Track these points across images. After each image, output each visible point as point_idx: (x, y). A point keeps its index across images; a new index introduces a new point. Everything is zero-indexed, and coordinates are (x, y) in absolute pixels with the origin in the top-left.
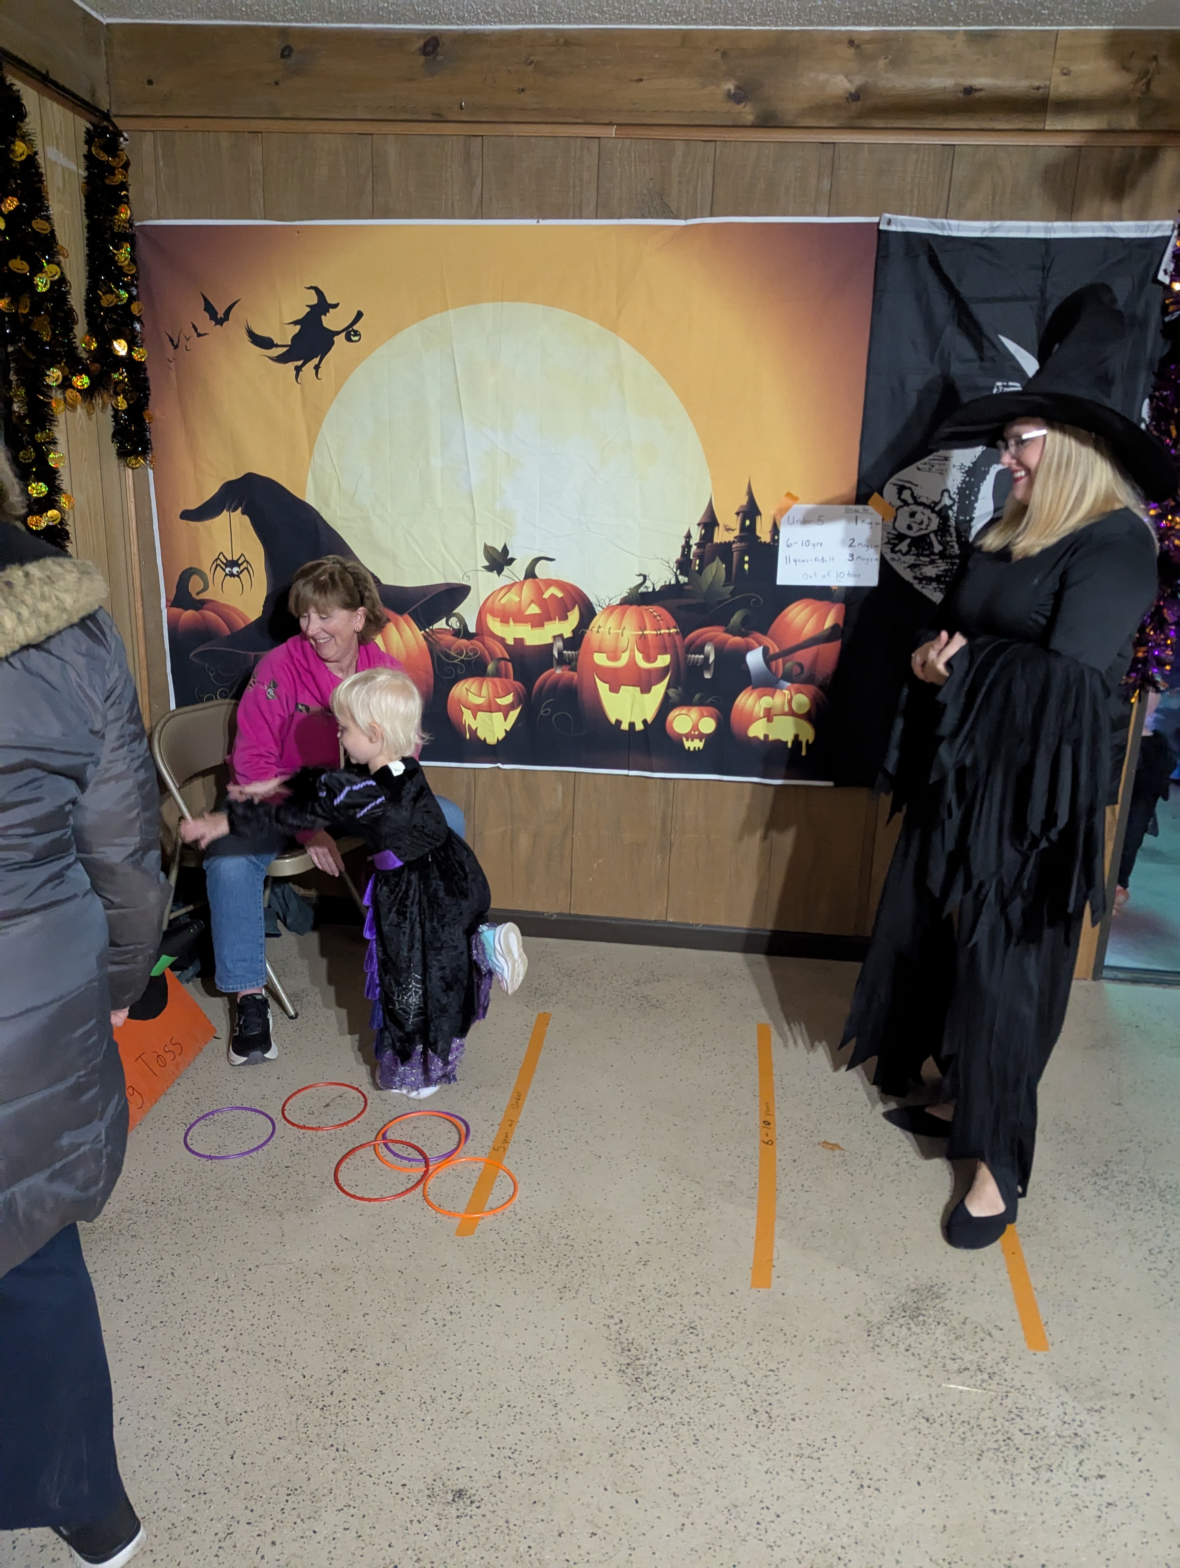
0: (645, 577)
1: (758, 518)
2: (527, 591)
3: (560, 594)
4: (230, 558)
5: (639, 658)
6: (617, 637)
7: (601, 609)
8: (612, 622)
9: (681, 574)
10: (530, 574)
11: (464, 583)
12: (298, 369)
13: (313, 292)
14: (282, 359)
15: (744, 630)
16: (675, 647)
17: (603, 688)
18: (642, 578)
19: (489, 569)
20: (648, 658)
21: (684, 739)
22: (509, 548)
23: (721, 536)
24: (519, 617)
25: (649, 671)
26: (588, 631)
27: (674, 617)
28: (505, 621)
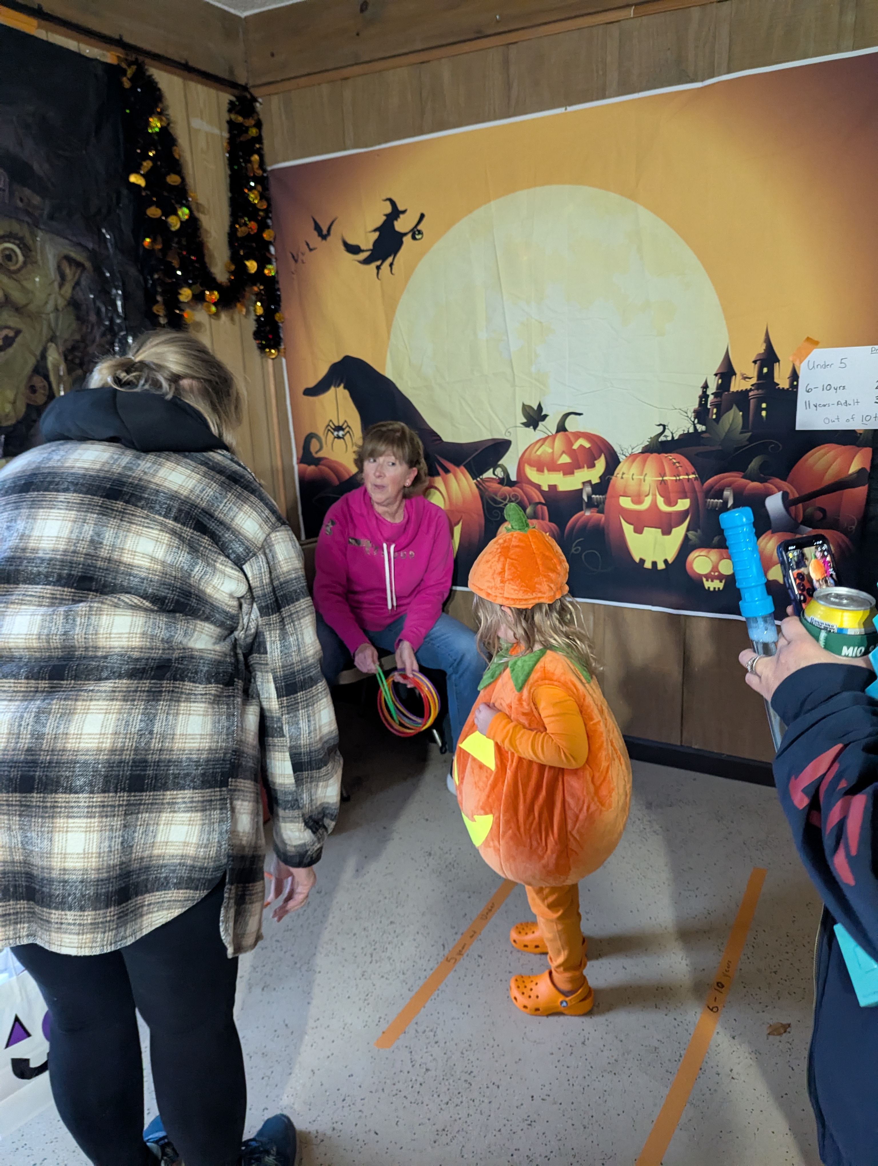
0: (664, 426)
1: (776, 365)
2: (559, 443)
3: (587, 445)
4: (337, 424)
5: (660, 501)
6: (640, 482)
7: (624, 457)
8: (634, 469)
9: (699, 423)
10: (561, 428)
11: (506, 438)
12: (378, 268)
13: (388, 203)
14: (367, 261)
15: (763, 475)
16: (694, 491)
17: (628, 529)
18: (661, 428)
19: (526, 425)
20: (669, 502)
21: (704, 580)
22: (543, 406)
23: (737, 385)
24: (553, 467)
25: (670, 514)
26: (613, 478)
27: (692, 464)
28: (540, 470)
